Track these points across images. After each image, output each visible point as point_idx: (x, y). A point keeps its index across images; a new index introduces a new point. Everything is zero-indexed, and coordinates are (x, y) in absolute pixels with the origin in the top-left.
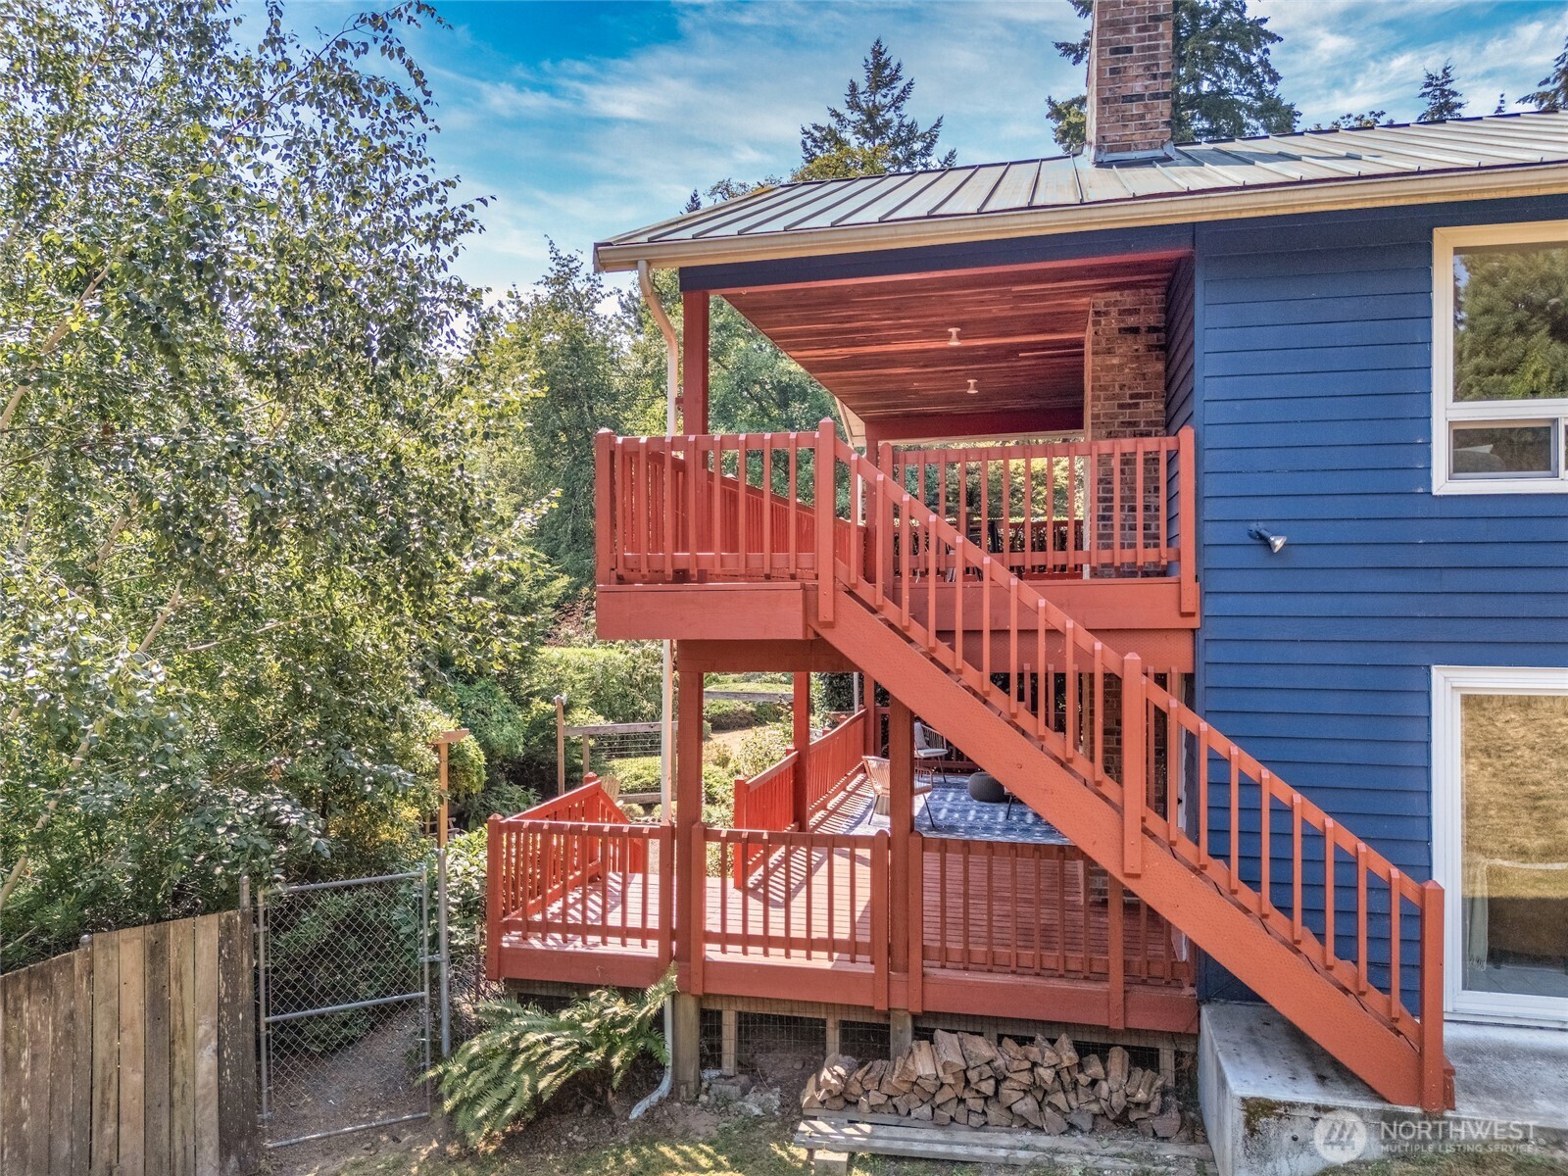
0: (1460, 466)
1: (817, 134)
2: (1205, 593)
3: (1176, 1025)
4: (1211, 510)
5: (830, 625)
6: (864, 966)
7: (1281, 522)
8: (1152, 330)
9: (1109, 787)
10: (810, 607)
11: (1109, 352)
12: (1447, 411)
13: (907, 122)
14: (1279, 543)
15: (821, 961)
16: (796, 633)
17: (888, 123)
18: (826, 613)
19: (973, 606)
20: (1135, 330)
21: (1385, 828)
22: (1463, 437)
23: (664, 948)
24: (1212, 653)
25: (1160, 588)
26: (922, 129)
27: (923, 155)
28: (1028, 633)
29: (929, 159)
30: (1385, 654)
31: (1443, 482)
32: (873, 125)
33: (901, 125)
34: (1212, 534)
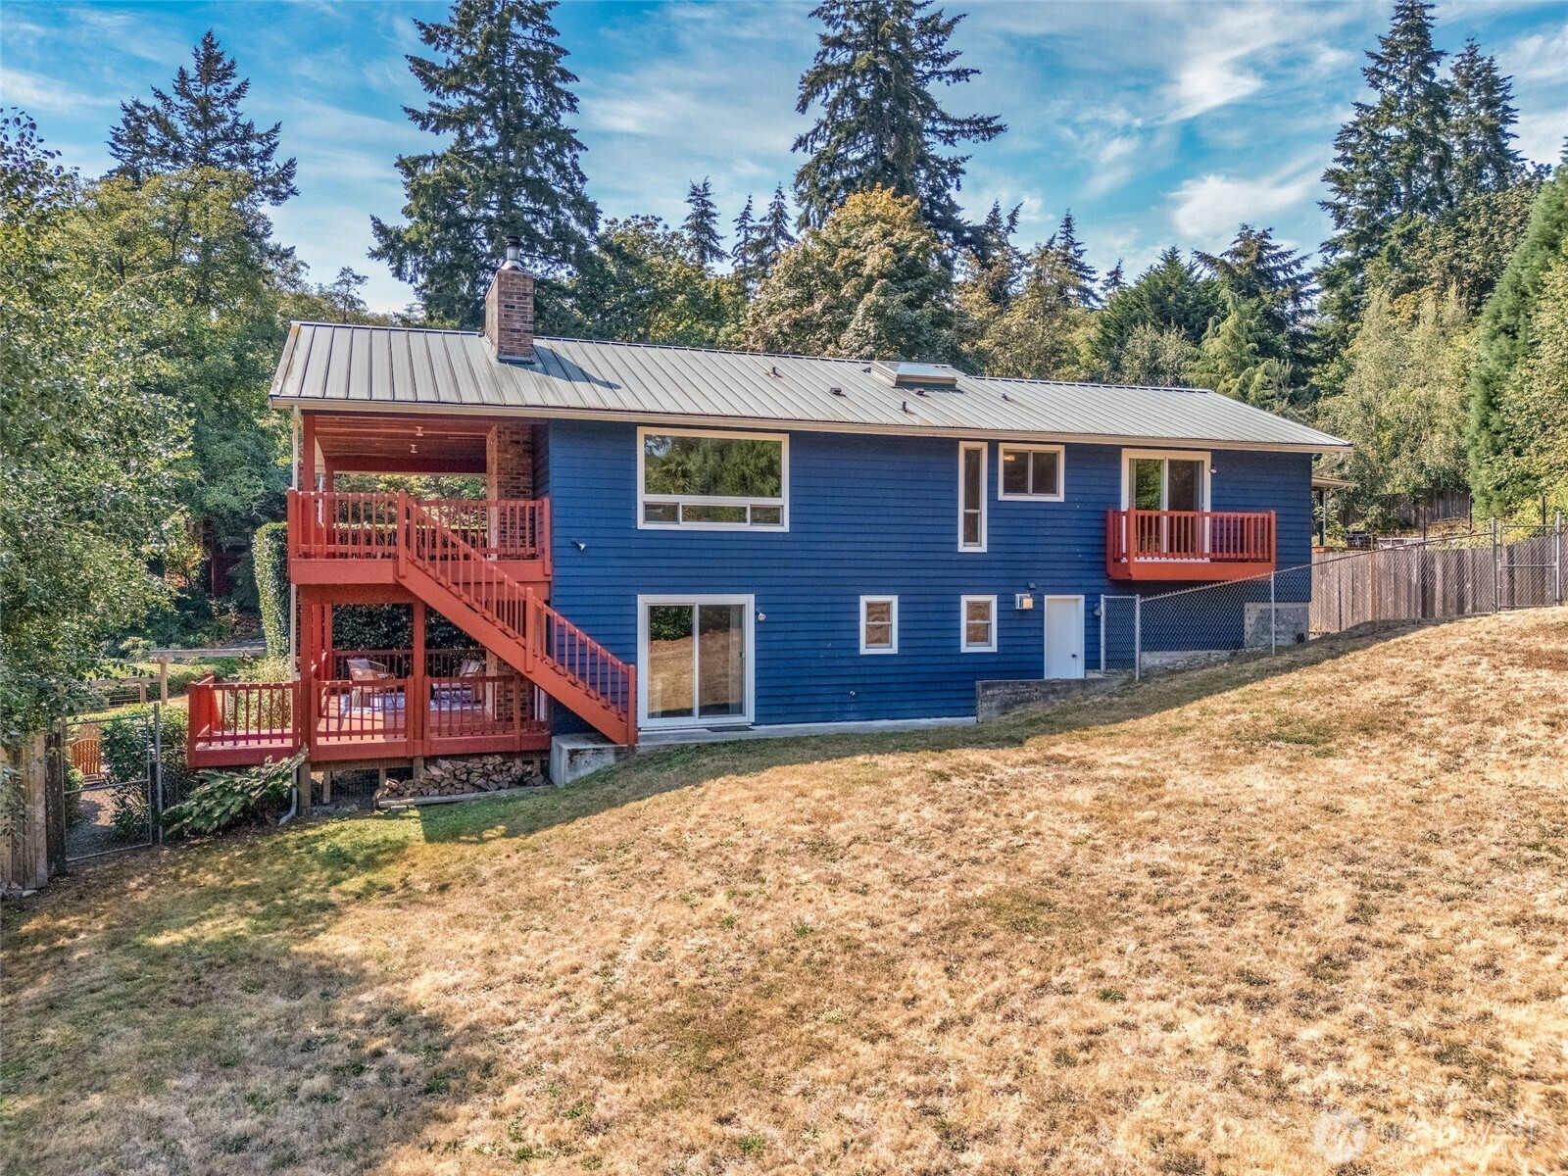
0: (648, 518)
1: (140, 113)
2: (554, 566)
3: (542, 747)
4: (557, 532)
5: (404, 577)
6: (401, 739)
7: (583, 538)
8: (526, 443)
9: (521, 639)
10: (397, 570)
11: (506, 451)
12: (643, 497)
13: (242, 121)
14: (583, 546)
15: (379, 739)
16: (390, 580)
17: (222, 118)
18: (402, 572)
19: (467, 571)
20: (517, 442)
21: (617, 649)
22: (648, 506)
23: (295, 742)
24: (558, 591)
25: (536, 564)
26: (258, 129)
27: (262, 159)
28: (490, 584)
29: (267, 164)
30: (621, 591)
31: (642, 525)
32: (204, 116)
33: (236, 123)
34: (557, 542)
